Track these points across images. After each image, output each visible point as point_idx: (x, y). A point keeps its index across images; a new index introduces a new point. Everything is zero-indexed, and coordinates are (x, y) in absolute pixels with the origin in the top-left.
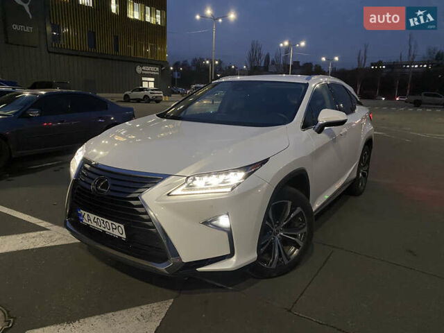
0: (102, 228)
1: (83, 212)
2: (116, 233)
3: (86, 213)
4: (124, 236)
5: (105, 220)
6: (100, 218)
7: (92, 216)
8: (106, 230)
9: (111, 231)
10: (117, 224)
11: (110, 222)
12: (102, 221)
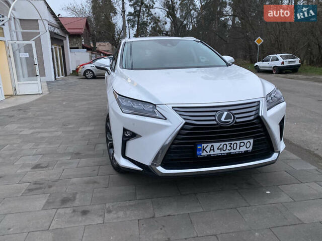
0: (227, 151)
1: (205, 145)
2: (243, 149)
3: (210, 145)
4: (251, 148)
5: (233, 142)
6: (227, 143)
7: (216, 145)
8: (232, 151)
9: (238, 150)
10: (245, 141)
11: (238, 142)
12: (228, 145)
